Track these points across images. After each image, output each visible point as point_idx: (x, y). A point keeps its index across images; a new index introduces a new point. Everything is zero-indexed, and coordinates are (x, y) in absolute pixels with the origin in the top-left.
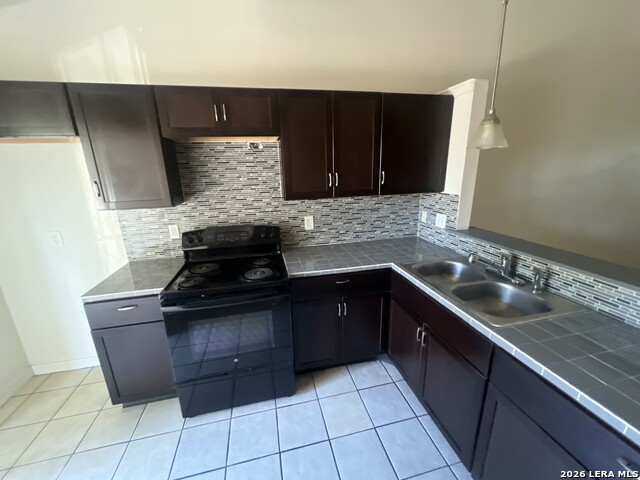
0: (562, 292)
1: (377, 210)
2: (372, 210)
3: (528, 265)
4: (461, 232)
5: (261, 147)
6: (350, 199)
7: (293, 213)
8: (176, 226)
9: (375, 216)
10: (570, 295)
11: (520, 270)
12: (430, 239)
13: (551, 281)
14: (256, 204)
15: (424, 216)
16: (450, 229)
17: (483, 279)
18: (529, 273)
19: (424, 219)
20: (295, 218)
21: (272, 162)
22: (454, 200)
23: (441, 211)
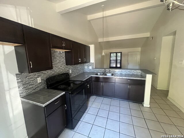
5: (61, 52)
6: (76, 65)
7: (68, 69)
8: (40, 78)
9: (80, 68)
12: (88, 71)
14: (61, 68)
15: (86, 67)
19: (86, 68)
20: (68, 71)
21: (63, 56)
22: (93, 63)
23: (90, 66)
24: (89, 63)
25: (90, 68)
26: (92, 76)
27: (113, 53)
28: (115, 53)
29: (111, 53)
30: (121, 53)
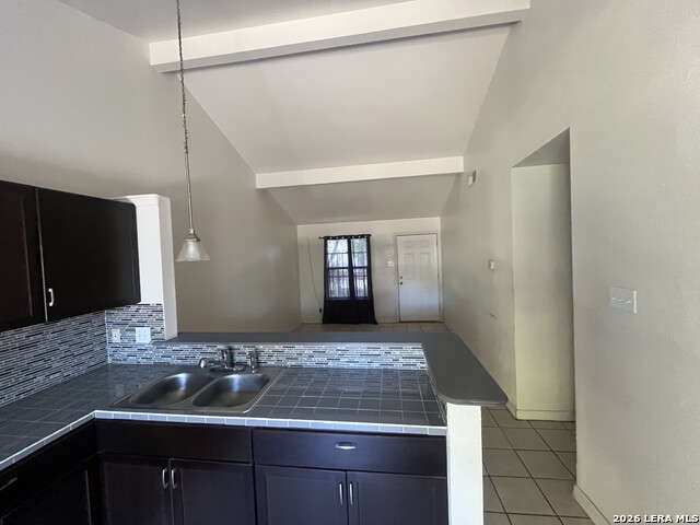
0: (269, 363)
1: (34, 345)
2: (21, 348)
3: (243, 352)
4: (171, 341)
9: (30, 355)
10: (273, 363)
11: (237, 359)
12: (132, 360)
13: (260, 358)
15: (116, 335)
16: (158, 342)
17: (212, 379)
18: (244, 359)
19: (116, 338)
22: (157, 309)
23: (142, 324)
24: (133, 308)
25: (143, 336)
26: (99, 414)
27: (334, 238)
28: (346, 237)
29: (327, 238)
30: (368, 237)
